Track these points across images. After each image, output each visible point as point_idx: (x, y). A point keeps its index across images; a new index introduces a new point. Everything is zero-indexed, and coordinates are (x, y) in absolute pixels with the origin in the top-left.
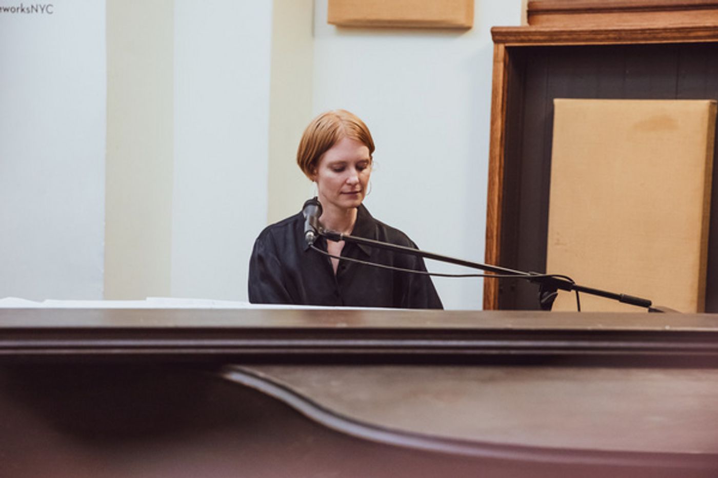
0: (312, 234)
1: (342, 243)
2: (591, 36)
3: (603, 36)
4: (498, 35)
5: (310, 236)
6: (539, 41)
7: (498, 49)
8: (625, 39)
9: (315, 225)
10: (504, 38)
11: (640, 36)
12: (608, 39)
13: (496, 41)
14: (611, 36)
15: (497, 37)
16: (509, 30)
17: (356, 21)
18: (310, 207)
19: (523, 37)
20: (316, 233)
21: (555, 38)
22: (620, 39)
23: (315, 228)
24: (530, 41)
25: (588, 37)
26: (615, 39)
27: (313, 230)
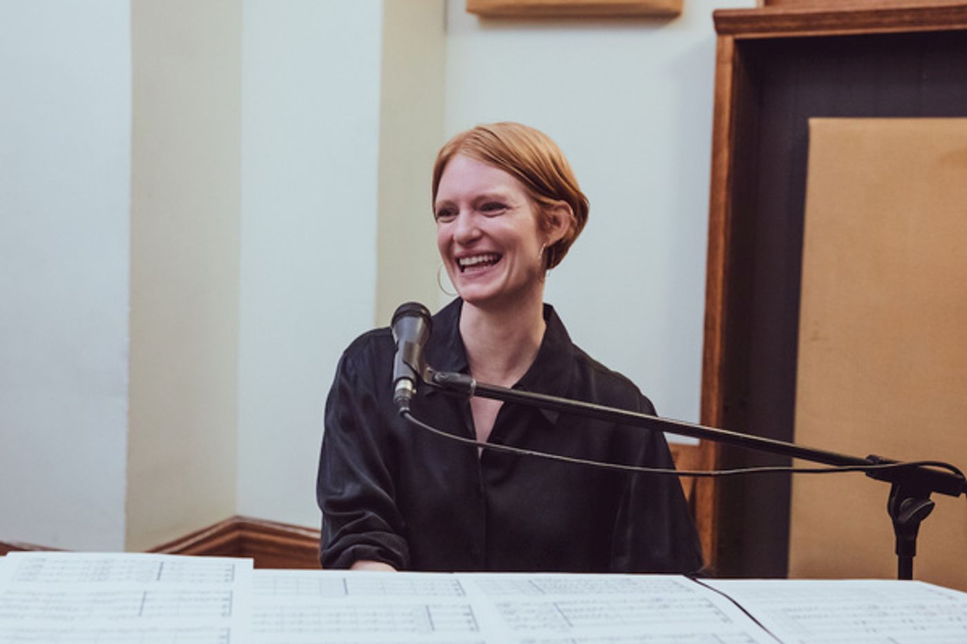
0: (407, 385)
1: (494, 405)
2: (874, 19)
3: (892, 19)
4: (724, 22)
5: (405, 390)
6: (789, 29)
7: (723, 42)
8: (929, 23)
9: (415, 364)
10: (731, 27)
11: (954, 18)
12: (903, 23)
13: (720, 31)
14: (907, 18)
15: (723, 26)
16: (742, 14)
17: (508, 7)
18: (406, 321)
19: (763, 24)
20: (418, 382)
21: (815, 23)
22: (921, 23)
23: (415, 372)
24: (774, 29)
25: (868, 21)
26: (912, 23)
27: (412, 376)
